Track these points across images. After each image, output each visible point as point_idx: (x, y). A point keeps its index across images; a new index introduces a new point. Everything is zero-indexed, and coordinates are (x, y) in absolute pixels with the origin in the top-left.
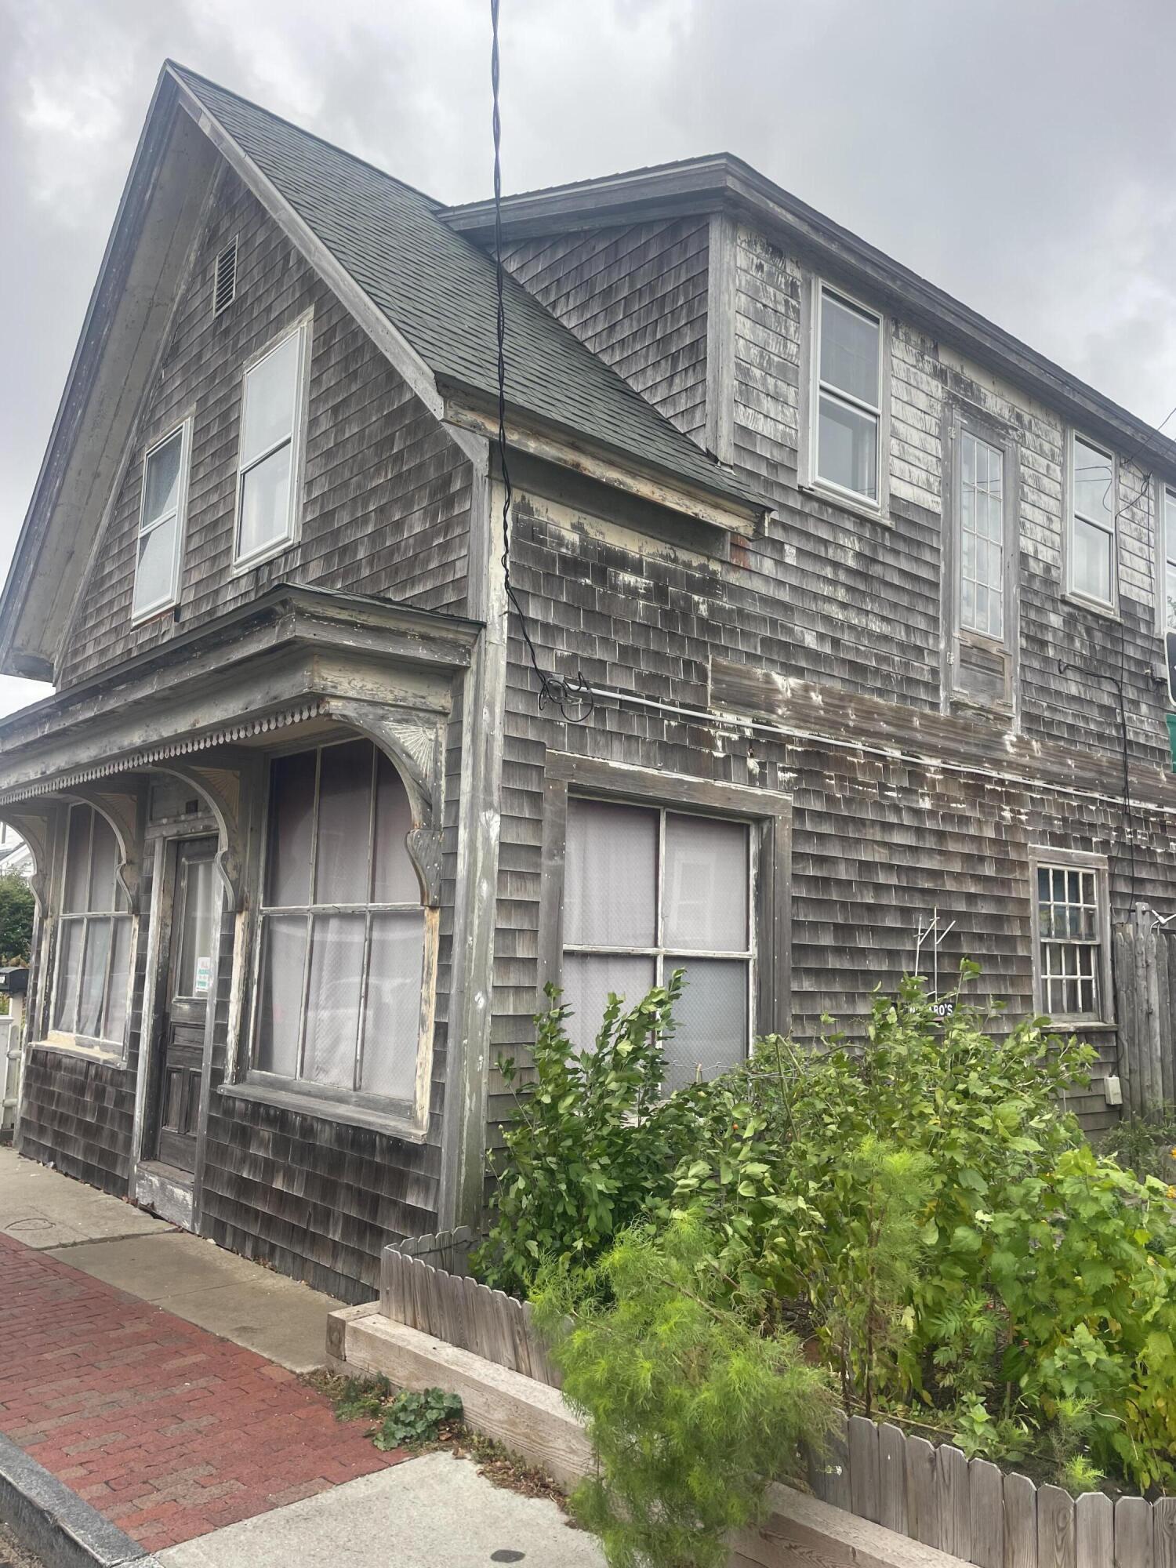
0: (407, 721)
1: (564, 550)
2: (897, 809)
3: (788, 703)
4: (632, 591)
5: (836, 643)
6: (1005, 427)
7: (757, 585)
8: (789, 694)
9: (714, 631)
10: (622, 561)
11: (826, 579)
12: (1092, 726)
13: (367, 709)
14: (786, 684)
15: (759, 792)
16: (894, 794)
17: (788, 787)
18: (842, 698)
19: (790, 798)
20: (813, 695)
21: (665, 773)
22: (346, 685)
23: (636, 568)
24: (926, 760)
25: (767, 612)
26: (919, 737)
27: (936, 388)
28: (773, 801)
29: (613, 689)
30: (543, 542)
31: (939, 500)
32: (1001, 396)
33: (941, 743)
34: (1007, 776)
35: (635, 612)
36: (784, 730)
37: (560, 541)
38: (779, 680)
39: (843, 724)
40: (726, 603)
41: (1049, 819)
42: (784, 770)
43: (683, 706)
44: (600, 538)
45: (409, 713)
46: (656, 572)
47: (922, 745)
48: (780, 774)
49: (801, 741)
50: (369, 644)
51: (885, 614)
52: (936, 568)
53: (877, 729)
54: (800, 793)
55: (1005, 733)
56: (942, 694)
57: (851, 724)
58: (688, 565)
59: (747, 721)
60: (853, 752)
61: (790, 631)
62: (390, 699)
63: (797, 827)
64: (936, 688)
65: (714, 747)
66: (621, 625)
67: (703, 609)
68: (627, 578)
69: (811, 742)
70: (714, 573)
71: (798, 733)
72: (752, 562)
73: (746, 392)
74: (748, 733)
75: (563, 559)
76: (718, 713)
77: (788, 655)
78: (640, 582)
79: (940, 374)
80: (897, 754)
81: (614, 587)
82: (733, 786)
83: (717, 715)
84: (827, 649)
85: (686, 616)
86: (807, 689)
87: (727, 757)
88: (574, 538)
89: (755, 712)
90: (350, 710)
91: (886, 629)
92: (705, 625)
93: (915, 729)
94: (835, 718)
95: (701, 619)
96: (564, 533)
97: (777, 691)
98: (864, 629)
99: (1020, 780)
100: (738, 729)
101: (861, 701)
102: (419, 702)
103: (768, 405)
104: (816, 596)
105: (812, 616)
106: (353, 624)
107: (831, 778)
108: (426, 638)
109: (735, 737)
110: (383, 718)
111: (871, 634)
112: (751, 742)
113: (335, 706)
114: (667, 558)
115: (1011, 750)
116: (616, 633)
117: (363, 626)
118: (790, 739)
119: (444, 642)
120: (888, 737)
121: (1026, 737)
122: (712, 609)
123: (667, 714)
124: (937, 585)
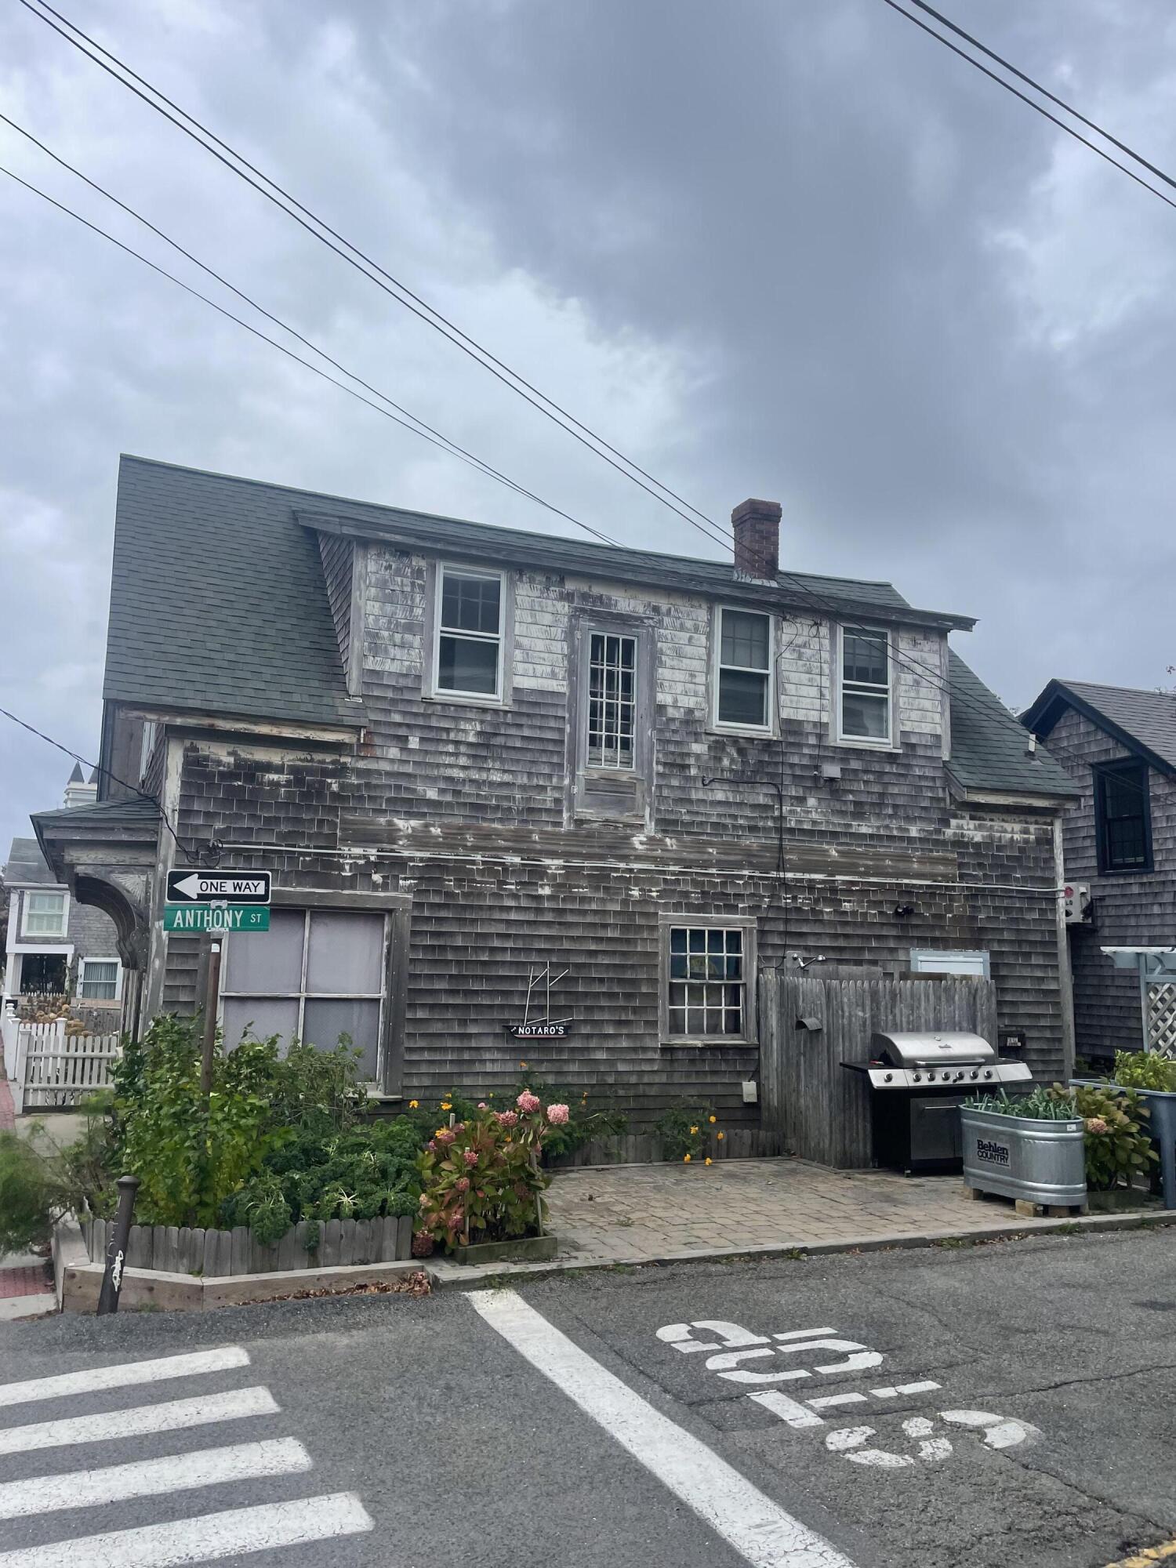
0: (126, 872)
1: (221, 768)
2: (515, 896)
3: (408, 837)
4: (277, 784)
5: (457, 793)
6: (641, 619)
7: (385, 766)
8: (410, 831)
9: (346, 799)
10: (268, 767)
11: (448, 754)
12: (741, 822)
13: (100, 868)
14: (405, 825)
15: (382, 894)
16: (513, 887)
17: (409, 890)
18: (460, 828)
19: (410, 896)
20: (432, 829)
21: (299, 889)
22: (85, 858)
23: (279, 770)
24: (547, 862)
25: (392, 782)
26: (538, 847)
27: (564, 608)
28: (395, 899)
29: (259, 844)
30: (207, 766)
31: (565, 683)
32: (635, 598)
33: (560, 849)
34: (636, 866)
35: (278, 795)
36: (406, 854)
37: (219, 763)
38: (400, 823)
39: (460, 845)
40: (354, 780)
41: (686, 894)
42: (405, 879)
43: (315, 847)
44: (249, 756)
45: (127, 868)
46: (294, 770)
47: (540, 852)
48: (401, 882)
49: (422, 860)
50: (89, 837)
51: (506, 768)
52: (561, 731)
53: (495, 845)
54: (419, 892)
55: (633, 836)
56: (565, 815)
57: (469, 844)
58: (323, 762)
59: (374, 851)
60: (473, 862)
61: (414, 791)
62: (114, 861)
63: (416, 914)
64: (560, 812)
65: (343, 870)
66: (266, 806)
67: (335, 787)
68: (274, 777)
69: (430, 859)
70: (345, 763)
71: (419, 854)
72: (378, 752)
73: (376, 649)
74: (372, 858)
75: (221, 774)
76: (346, 849)
77: (411, 806)
78: (282, 778)
79: (568, 597)
80: (517, 860)
81: (262, 783)
82: (358, 892)
83: (346, 850)
84: (449, 798)
85: (320, 794)
86: (427, 826)
87: (354, 876)
88: (231, 760)
89: (379, 845)
90: (90, 871)
91: (507, 778)
92: (335, 796)
93: (535, 842)
94: (453, 842)
95: (333, 793)
96: (222, 758)
97: (400, 830)
98: (484, 781)
99: (653, 867)
100: (365, 857)
101: (480, 829)
102: (133, 862)
103: (393, 651)
104: (438, 765)
105: (433, 780)
106: (79, 828)
107: (450, 881)
108: (127, 829)
109: (361, 862)
110: (111, 872)
111: (491, 784)
112: (375, 864)
113: (80, 869)
114: (305, 760)
115: (640, 847)
116: (261, 810)
117: (86, 828)
118: (412, 859)
119: (140, 829)
120: (506, 849)
121: (659, 836)
122: (342, 786)
123: (301, 854)
124: (562, 742)
